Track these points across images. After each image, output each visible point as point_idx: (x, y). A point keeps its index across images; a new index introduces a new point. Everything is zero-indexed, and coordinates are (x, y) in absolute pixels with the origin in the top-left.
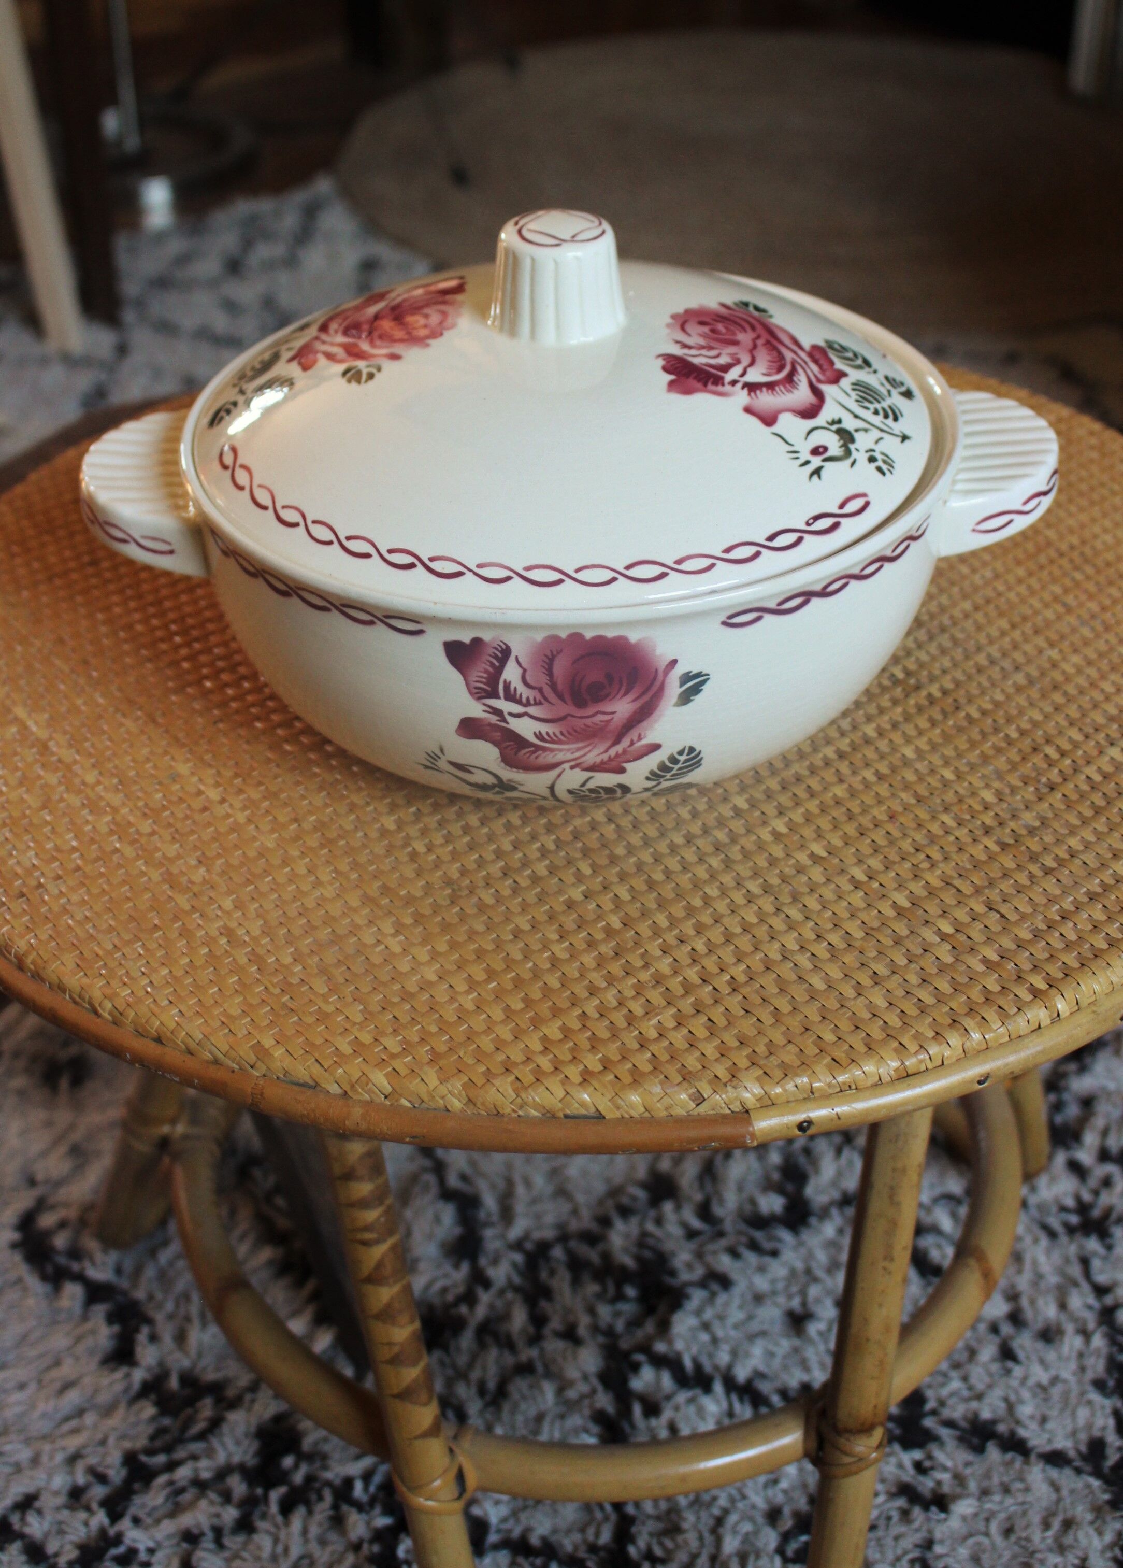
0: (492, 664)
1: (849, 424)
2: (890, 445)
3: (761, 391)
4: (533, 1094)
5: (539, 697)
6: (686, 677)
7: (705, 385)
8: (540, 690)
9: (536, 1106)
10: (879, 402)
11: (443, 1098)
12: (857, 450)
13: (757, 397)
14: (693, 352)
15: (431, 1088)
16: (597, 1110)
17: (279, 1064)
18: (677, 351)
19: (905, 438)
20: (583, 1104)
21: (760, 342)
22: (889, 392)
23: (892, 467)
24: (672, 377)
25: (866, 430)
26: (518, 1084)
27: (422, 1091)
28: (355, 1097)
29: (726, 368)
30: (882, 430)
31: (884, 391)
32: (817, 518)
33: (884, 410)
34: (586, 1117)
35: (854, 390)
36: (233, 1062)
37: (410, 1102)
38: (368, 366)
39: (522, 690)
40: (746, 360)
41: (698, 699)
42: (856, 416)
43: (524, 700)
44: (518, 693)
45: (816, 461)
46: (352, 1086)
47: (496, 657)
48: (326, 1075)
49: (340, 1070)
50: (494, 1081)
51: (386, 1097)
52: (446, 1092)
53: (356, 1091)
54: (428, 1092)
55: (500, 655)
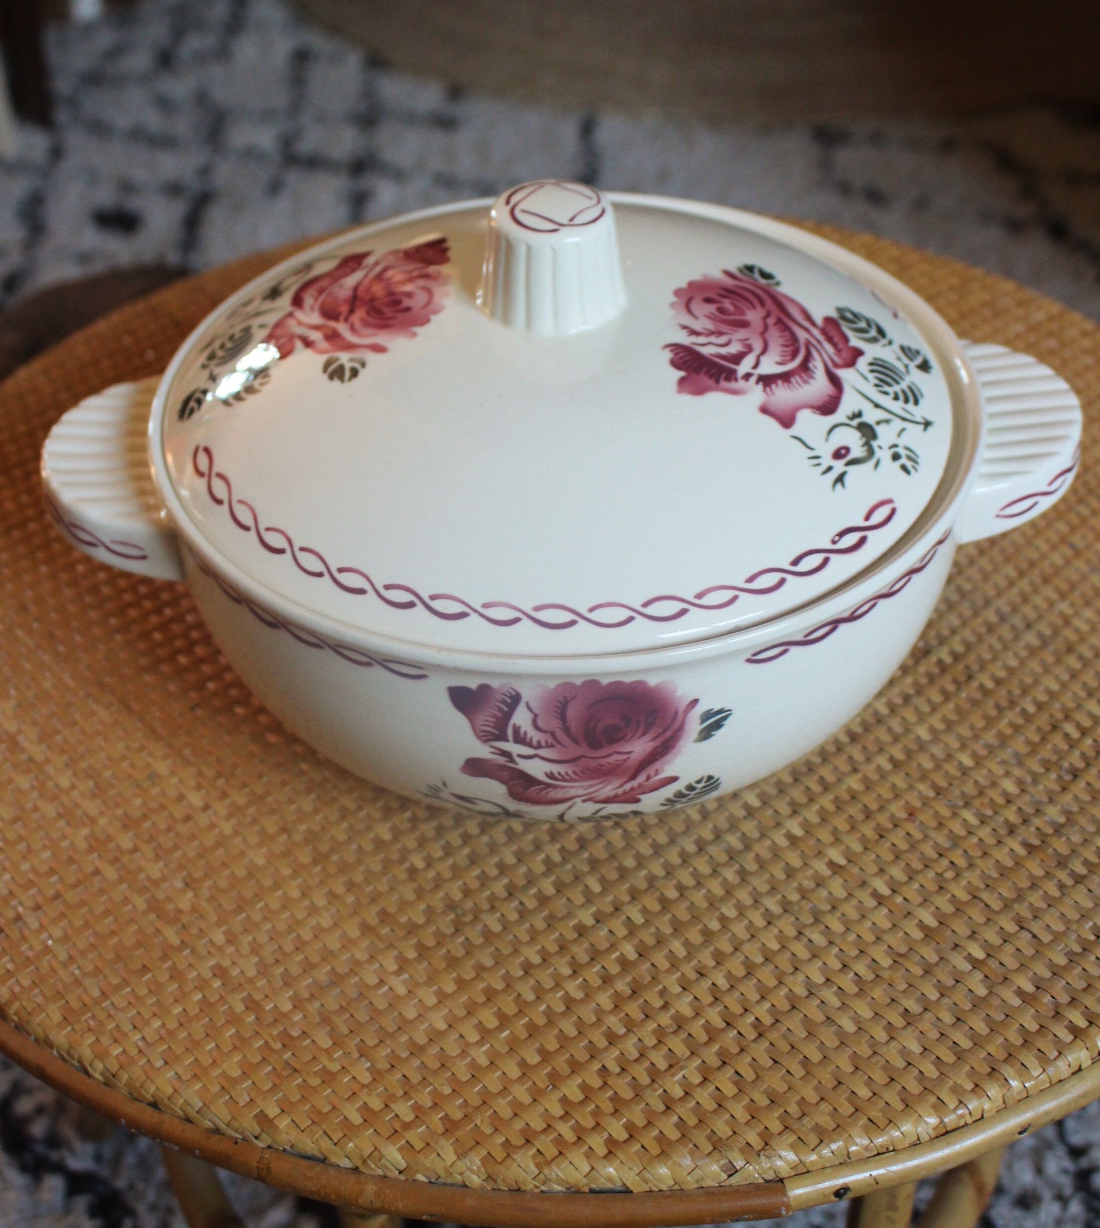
0: (501, 710)
1: (871, 416)
2: (913, 437)
3: (777, 385)
4: (556, 1170)
5: (551, 740)
6: (707, 715)
7: (717, 381)
8: (553, 734)
9: (559, 1181)
10: (897, 383)
11: (461, 1174)
12: (880, 447)
13: (773, 393)
14: (702, 340)
15: (449, 1164)
16: (624, 1184)
17: (285, 1136)
18: (684, 339)
19: (927, 424)
20: (610, 1179)
21: (771, 321)
22: (906, 367)
23: (916, 462)
24: (681, 374)
25: (887, 421)
26: (540, 1159)
27: (439, 1167)
28: (367, 1172)
29: (737, 359)
30: (904, 419)
31: (900, 366)
32: (842, 534)
33: (904, 392)
34: (612, 1191)
35: (872, 371)
36: (236, 1131)
37: (426, 1176)
38: (351, 360)
39: (532, 733)
40: (758, 347)
41: (719, 734)
42: (877, 406)
43: (535, 743)
44: (529, 736)
45: (839, 466)
46: (364, 1162)
47: (504, 702)
48: (336, 1148)
49: (351, 1145)
50: (515, 1157)
51: (400, 1172)
52: (464, 1168)
53: (369, 1166)
54: (445, 1168)
55: (509, 700)
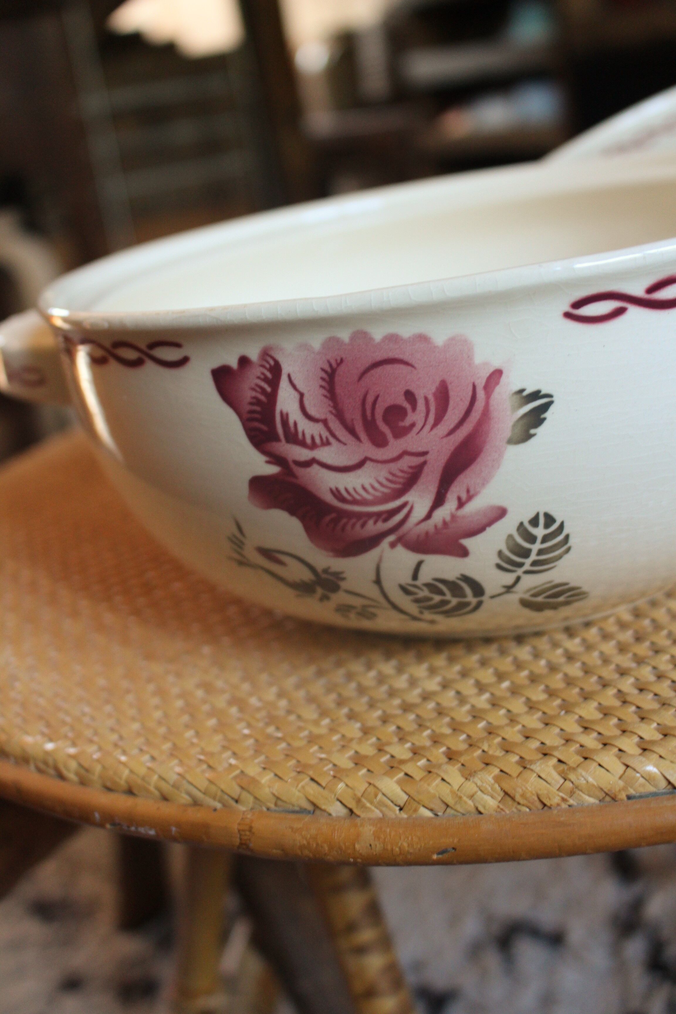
4: (584, 773)
9: (590, 790)
11: (471, 797)
15: (456, 787)
16: (669, 783)
17: (267, 790)
20: (649, 778)
26: (562, 767)
27: (445, 792)
28: (363, 815)
34: (655, 795)
36: (214, 798)
37: (431, 810)
46: (359, 801)
48: (326, 793)
49: (341, 786)
50: (533, 767)
51: (401, 809)
52: (476, 789)
53: (364, 806)
54: (452, 792)
